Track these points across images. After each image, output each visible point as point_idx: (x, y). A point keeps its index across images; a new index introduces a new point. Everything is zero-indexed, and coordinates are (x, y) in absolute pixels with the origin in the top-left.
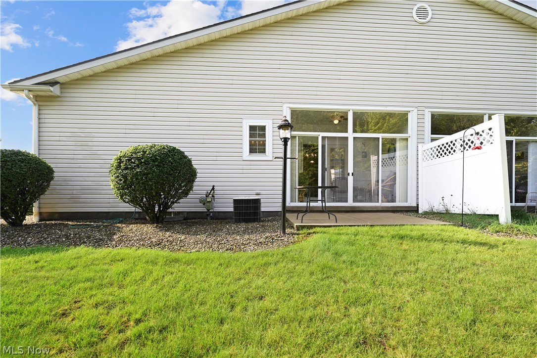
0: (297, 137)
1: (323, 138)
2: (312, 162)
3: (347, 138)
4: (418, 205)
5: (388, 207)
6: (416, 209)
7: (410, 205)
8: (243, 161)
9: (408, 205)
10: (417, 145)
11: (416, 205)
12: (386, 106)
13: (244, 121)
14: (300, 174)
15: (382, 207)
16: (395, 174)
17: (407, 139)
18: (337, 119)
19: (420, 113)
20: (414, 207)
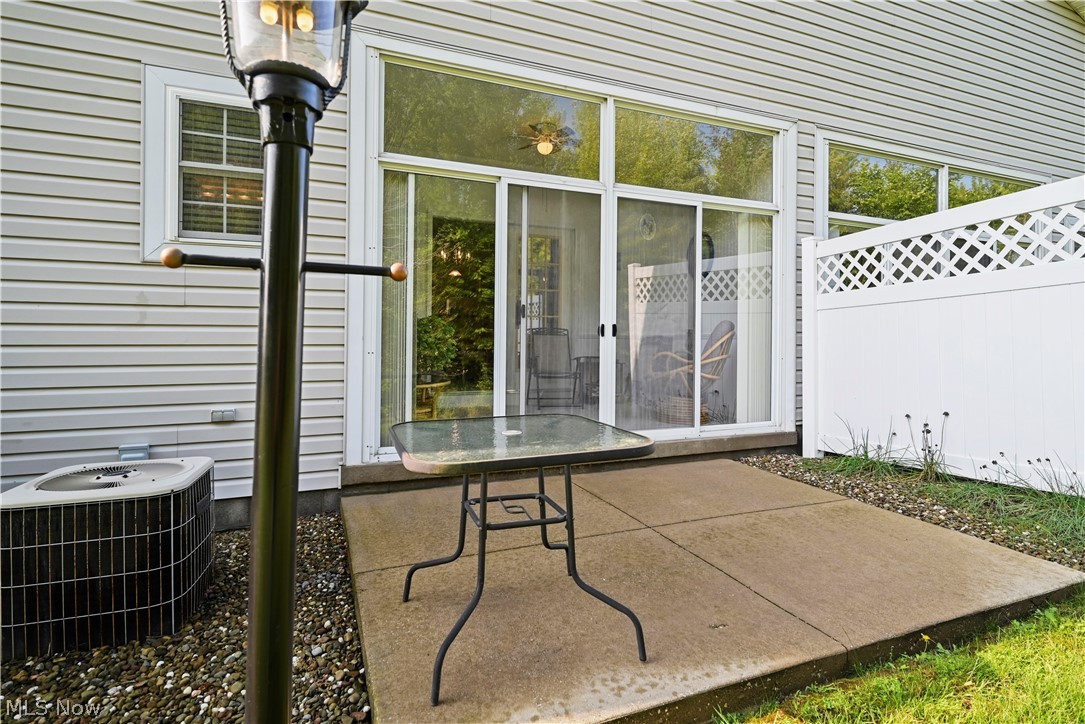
0: (411, 179)
1: (514, 189)
2: (455, 273)
3: (596, 199)
4: (799, 427)
5: (718, 441)
6: (794, 442)
7: (778, 430)
8: (145, 264)
9: (772, 430)
10: (797, 239)
11: (793, 430)
12: (717, 104)
13: (153, 77)
14: (421, 327)
15: (705, 442)
16: (732, 327)
17: (770, 219)
18: (548, 138)
19: (806, 140)
20: (790, 434)
